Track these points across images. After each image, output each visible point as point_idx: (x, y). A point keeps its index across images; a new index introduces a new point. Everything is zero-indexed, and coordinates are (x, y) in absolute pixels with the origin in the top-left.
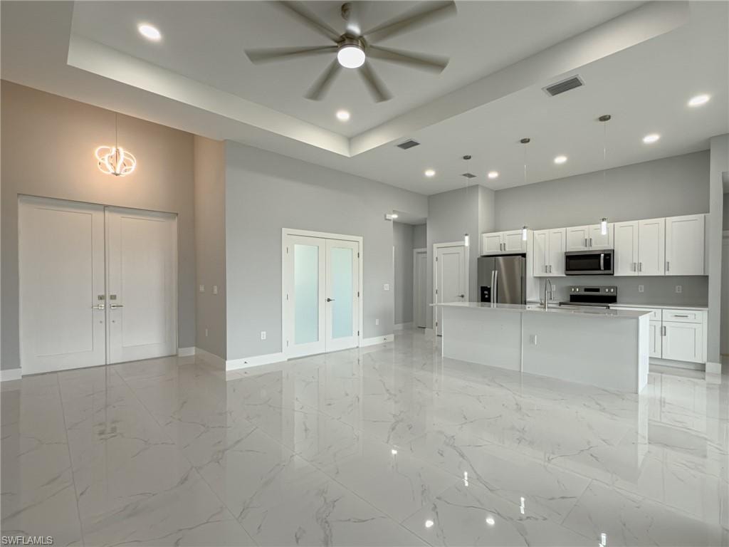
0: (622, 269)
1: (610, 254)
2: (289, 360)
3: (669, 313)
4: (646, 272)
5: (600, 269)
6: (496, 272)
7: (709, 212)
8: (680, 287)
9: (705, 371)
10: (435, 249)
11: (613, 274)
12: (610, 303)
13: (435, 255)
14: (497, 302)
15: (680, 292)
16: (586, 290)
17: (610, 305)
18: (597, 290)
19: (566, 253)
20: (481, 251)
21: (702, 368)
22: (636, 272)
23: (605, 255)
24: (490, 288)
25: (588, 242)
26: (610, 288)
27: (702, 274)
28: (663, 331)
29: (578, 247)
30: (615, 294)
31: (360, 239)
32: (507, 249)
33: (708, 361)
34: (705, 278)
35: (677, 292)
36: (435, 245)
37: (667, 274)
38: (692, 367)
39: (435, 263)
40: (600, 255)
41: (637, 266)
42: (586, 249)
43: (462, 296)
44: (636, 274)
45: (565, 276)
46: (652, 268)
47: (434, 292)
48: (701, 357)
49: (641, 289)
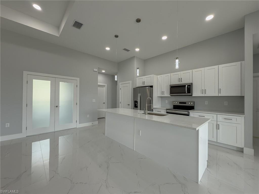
0: (196, 93)
1: (190, 85)
2: (27, 137)
3: (221, 117)
4: (209, 94)
5: (185, 93)
6: (140, 94)
7: (244, 60)
8: (227, 102)
9: (243, 152)
10: (120, 85)
11: (192, 95)
12: (190, 110)
13: (120, 87)
14: (140, 110)
15: (227, 105)
16: (180, 103)
17: (189, 111)
18: (185, 103)
19: (170, 85)
20: (136, 85)
21: (241, 151)
22: (203, 94)
23: (188, 86)
24: (137, 102)
25: (180, 80)
26: (191, 102)
27: (240, 95)
28: (218, 127)
29: (176, 82)
30: (193, 105)
31: (78, 79)
32: (145, 84)
33: (245, 147)
34: (242, 98)
35: (225, 105)
36: (120, 83)
37: (219, 95)
38: (235, 149)
39: (120, 91)
40: (185, 86)
41: (204, 91)
42: (179, 83)
43: (129, 105)
44: (203, 95)
45: (170, 96)
46: (212, 92)
47: (120, 103)
48: (241, 144)
49: (206, 103)
